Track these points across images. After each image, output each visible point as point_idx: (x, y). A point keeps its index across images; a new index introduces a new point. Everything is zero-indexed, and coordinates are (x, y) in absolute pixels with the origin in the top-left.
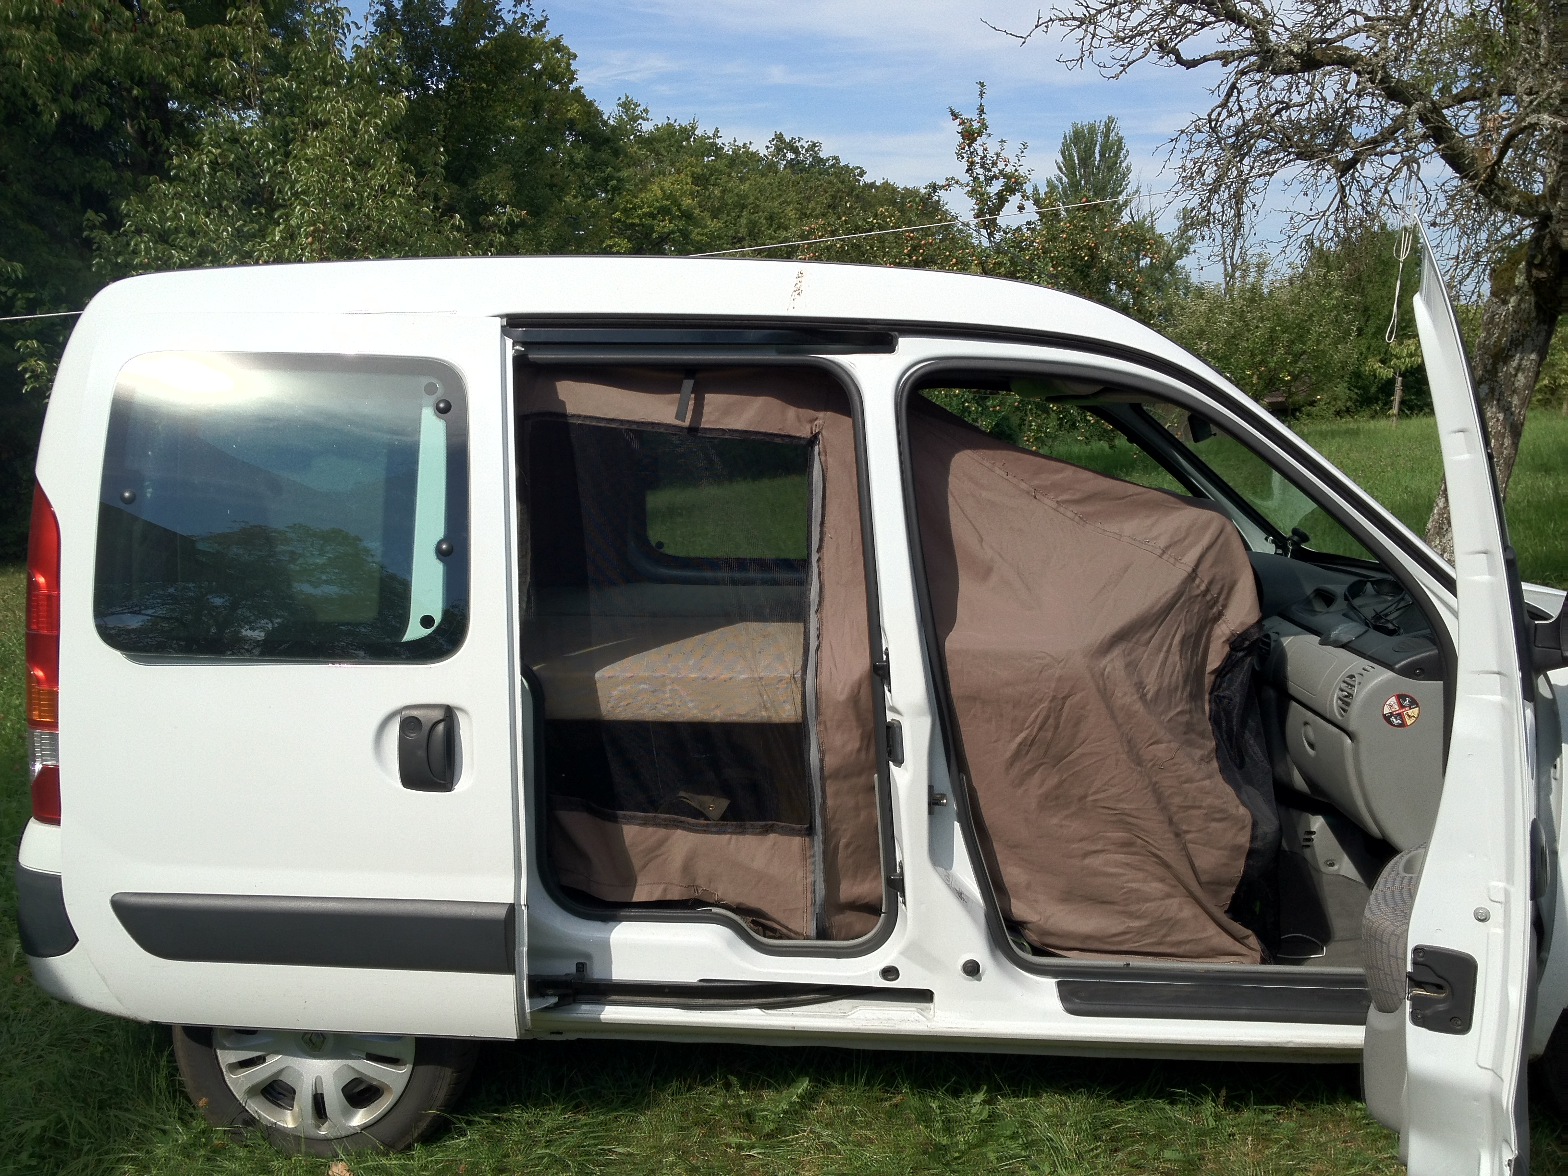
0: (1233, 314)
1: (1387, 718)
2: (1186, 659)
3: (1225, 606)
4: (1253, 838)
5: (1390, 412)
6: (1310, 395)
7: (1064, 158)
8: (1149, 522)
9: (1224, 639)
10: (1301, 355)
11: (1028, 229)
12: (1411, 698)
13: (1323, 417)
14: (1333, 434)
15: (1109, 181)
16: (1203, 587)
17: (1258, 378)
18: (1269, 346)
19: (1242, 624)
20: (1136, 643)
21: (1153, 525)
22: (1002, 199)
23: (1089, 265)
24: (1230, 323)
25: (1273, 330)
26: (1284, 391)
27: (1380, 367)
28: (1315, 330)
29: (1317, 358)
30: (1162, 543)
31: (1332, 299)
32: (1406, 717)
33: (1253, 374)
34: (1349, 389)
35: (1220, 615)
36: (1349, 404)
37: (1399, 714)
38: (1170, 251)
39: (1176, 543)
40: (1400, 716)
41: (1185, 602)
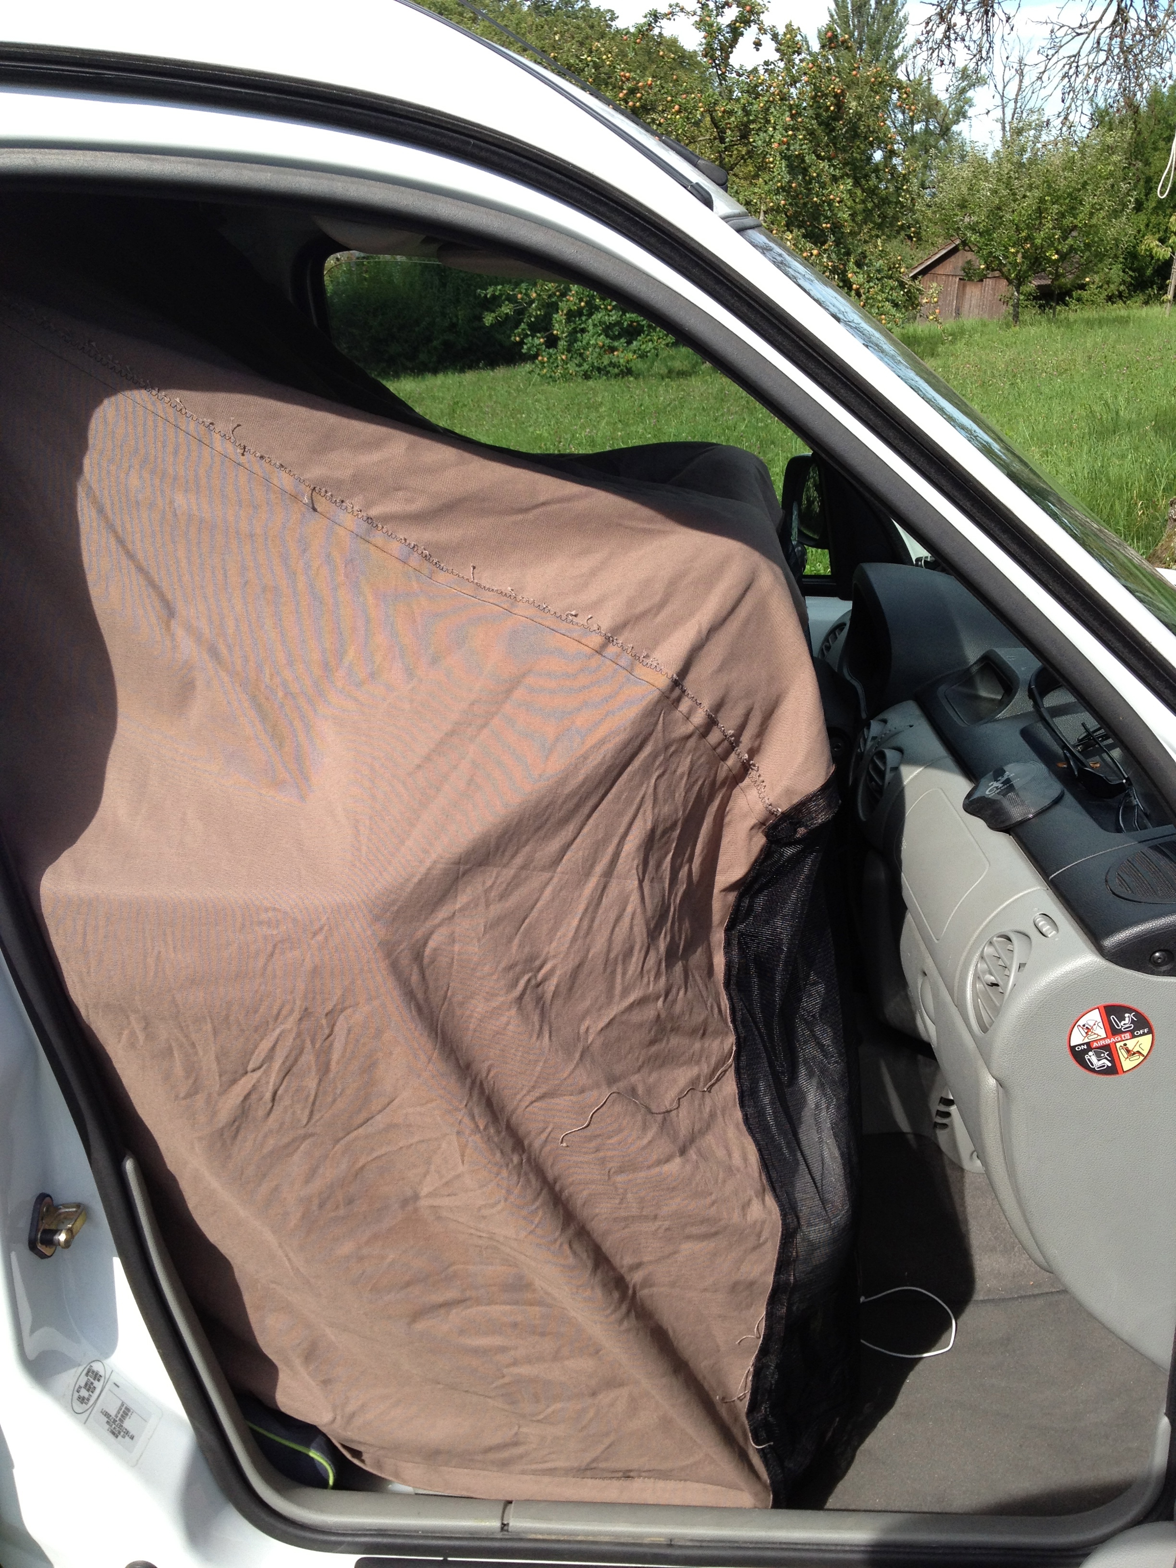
0: (999, 180)
1: (1079, 1055)
2: (657, 878)
3: (753, 752)
4: (783, 1264)
5: (1165, 297)
6: (1078, 277)
7: (837, 5)
8: (586, 564)
9: (752, 821)
10: (1072, 230)
11: (766, 71)
12: (1138, 1014)
13: (1093, 302)
14: (1101, 322)
15: (884, 33)
16: (699, 718)
17: (1023, 257)
18: (1036, 219)
19: (788, 792)
20: (524, 867)
21: (593, 573)
22: (736, 33)
23: (836, 117)
24: (995, 192)
25: (1042, 200)
26: (1051, 273)
27: (1157, 246)
28: (1089, 200)
29: (1088, 234)
30: (605, 620)
31: (1109, 164)
32: (1123, 1054)
33: (1017, 252)
34: (1124, 271)
35: (746, 768)
36: (1122, 288)
37: (1106, 1048)
38: (946, 114)
39: (639, 617)
40: (1108, 1049)
41: (654, 756)
